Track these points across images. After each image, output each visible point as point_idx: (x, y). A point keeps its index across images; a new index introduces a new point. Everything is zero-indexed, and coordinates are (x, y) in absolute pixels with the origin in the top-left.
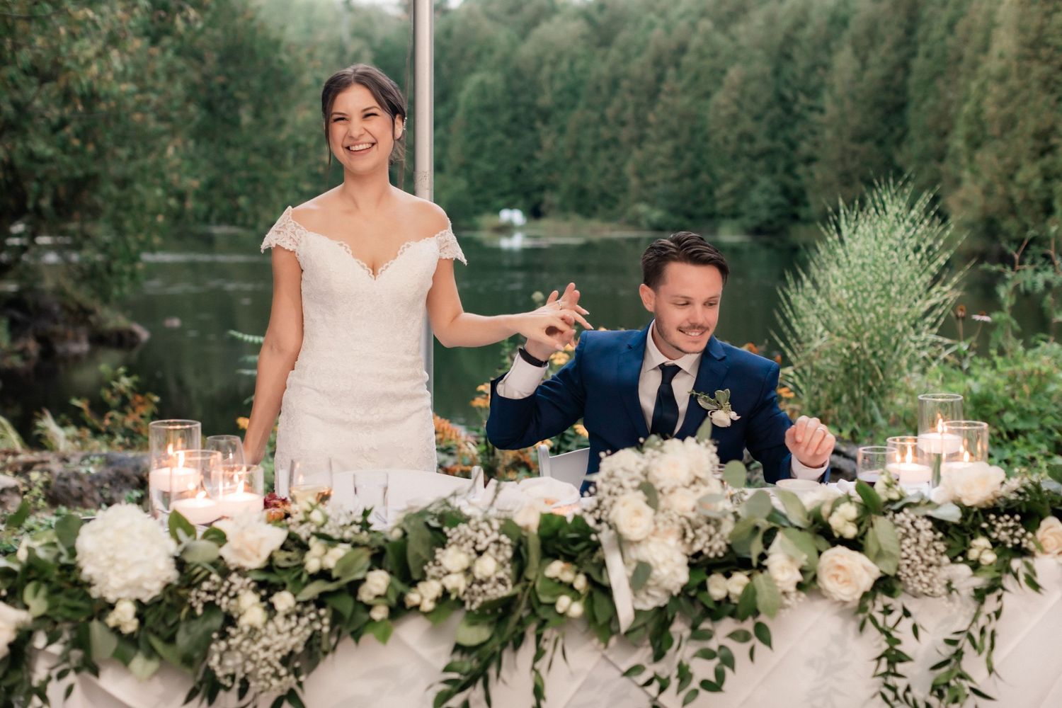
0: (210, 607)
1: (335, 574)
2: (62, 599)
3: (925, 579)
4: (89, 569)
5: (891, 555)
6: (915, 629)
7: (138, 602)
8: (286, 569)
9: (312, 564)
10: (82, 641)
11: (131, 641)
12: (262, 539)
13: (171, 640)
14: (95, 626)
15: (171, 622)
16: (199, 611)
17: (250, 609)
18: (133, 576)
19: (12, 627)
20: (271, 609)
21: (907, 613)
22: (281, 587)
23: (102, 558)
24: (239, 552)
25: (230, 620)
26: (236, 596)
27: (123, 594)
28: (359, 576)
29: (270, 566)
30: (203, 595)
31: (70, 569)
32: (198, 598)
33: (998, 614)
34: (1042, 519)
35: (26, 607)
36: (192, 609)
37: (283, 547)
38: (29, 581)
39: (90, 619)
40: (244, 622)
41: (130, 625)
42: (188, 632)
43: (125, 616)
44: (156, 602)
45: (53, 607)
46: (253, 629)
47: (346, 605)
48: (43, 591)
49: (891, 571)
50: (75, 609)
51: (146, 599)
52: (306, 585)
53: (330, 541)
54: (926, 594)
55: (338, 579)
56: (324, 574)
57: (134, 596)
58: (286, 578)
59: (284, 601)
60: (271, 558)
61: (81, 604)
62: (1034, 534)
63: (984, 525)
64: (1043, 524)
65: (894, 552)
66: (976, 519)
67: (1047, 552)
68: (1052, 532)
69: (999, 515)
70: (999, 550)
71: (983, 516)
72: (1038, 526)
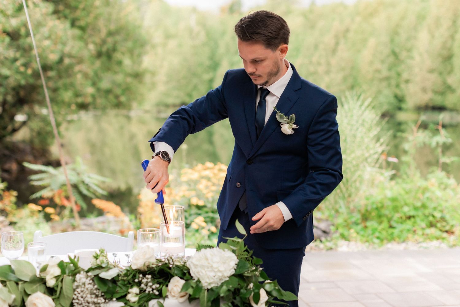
5: (68, 297)
62: (167, 286)
63: (136, 280)
64: (172, 280)
65: (70, 296)
66: (134, 277)
67: (174, 296)
68: (176, 284)
69: (144, 275)
70: (143, 295)
71: (137, 275)
72: (169, 281)
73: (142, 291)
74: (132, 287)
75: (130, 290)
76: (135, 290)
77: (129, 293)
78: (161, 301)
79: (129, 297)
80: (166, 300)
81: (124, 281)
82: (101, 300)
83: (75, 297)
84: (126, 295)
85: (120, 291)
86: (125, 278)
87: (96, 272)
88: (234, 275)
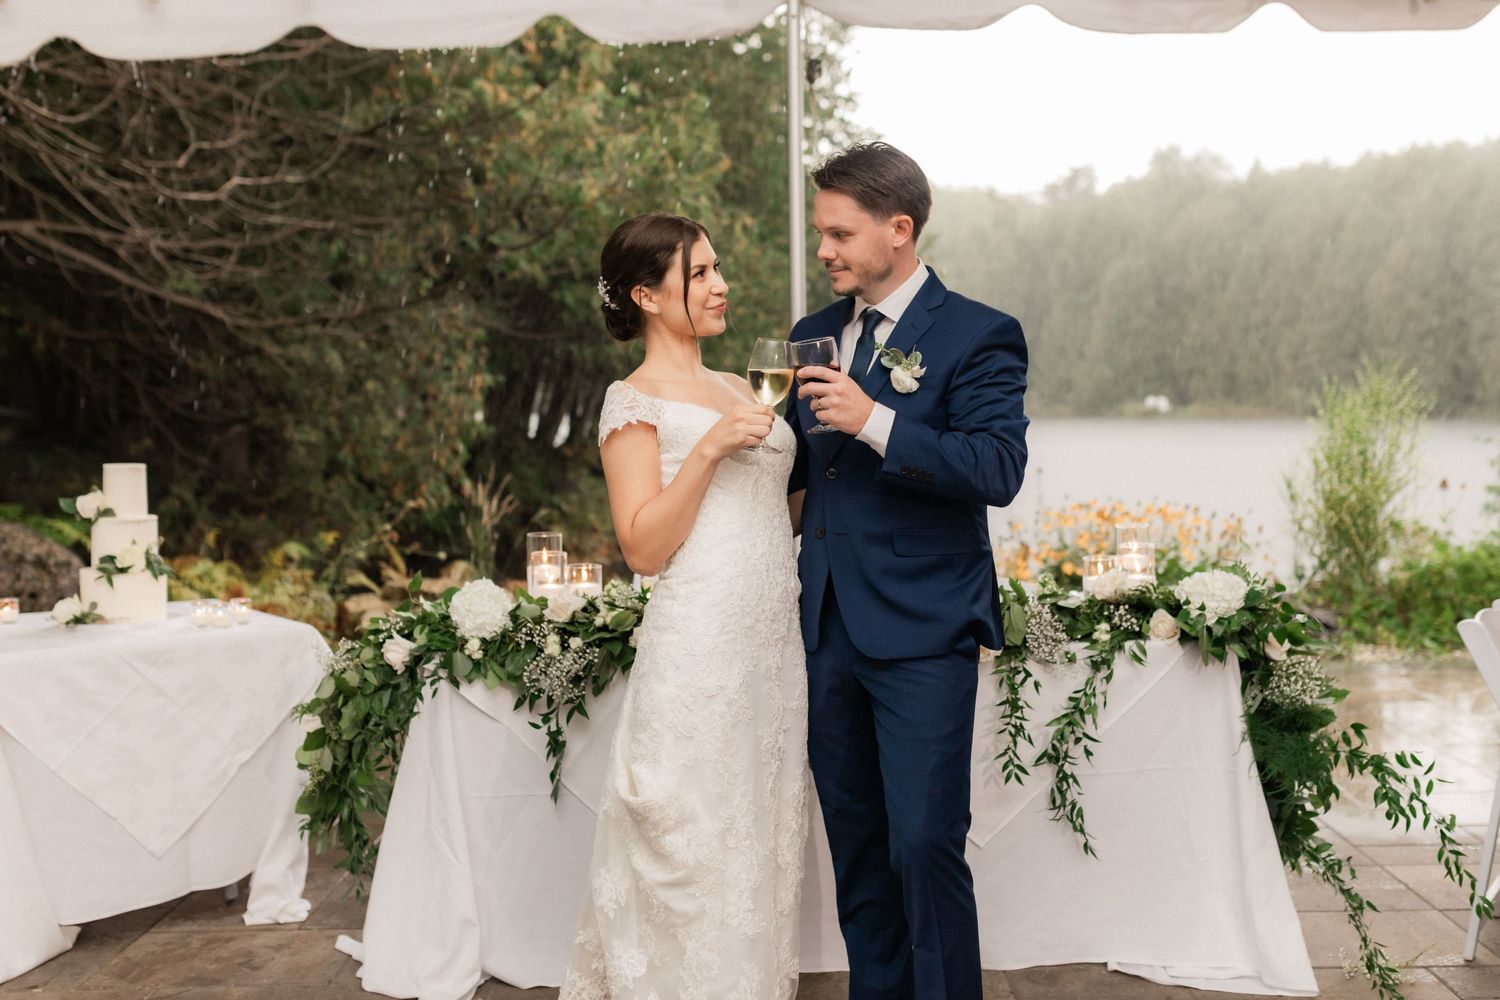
0: (530, 644)
1: (610, 628)
2: (437, 636)
3: (1047, 650)
4: (454, 618)
5: (1019, 630)
6: (1037, 685)
7: (483, 640)
8: (583, 623)
9: (599, 621)
10: (447, 664)
11: (477, 665)
12: (569, 604)
13: (503, 665)
14: (458, 655)
15: (503, 654)
16: (523, 647)
17: (552, 646)
18: (479, 621)
19: (408, 652)
20: (565, 647)
21: (1028, 675)
22: (575, 634)
23: (462, 610)
24: (553, 611)
25: (541, 651)
26: (545, 636)
27: (473, 634)
28: (628, 629)
29: (573, 621)
30: (523, 636)
31: (446, 618)
32: (521, 638)
33: (1108, 678)
34: (1155, 609)
35: (414, 640)
36: (518, 644)
37: (584, 610)
38: (418, 624)
39: (455, 650)
40: (547, 651)
41: (478, 655)
42: (512, 660)
43: (474, 647)
44: (493, 641)
45: (430, 640)
46: (551, 658)
47: (617, 649)
48: (426, 630)
49: (1019, 643)
50: (444, 642)
51: (488, 637)
52: (593, 633)
53: (612, 605)
54: (1047, 661)
55: (613, 631)
56: (604, 628)
57: (480, 636)
58: (581, 630)
59: (576, 643)
60: (574, 615)
61: (448, 640)
62: (1148, 622)
63: (1106, 613)
64: (1155, 614)
65: (1021, 628)
66: (1101, 609)
67: (1158, 636)
68: (1161, 621)
69: (1117, 606)
70: (1115, 632)
71: (1106, 607)
72: (1151, 616)
73: (1114, 628)
74: (1099, 623)
75: (1097, 627)
76: (1104, 626)
77: (1095, 631)
78: (1142, 642)
79: (1095, 636)
80: (1148, 642)
81: (1088, 615)
82: (1063, 636)
83: (1029, 631)
84: (1091, 634)
85: (1084, 627)
86: (1089, 611)
87: (1054, 600)
88: (1243, 608)
